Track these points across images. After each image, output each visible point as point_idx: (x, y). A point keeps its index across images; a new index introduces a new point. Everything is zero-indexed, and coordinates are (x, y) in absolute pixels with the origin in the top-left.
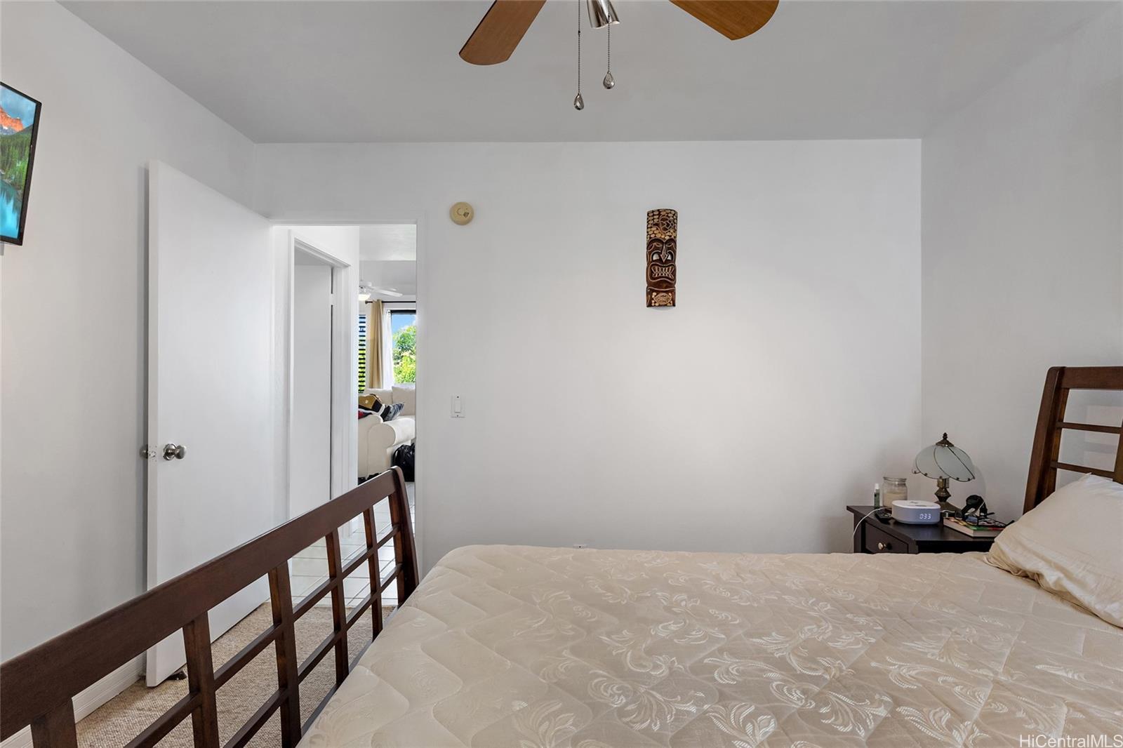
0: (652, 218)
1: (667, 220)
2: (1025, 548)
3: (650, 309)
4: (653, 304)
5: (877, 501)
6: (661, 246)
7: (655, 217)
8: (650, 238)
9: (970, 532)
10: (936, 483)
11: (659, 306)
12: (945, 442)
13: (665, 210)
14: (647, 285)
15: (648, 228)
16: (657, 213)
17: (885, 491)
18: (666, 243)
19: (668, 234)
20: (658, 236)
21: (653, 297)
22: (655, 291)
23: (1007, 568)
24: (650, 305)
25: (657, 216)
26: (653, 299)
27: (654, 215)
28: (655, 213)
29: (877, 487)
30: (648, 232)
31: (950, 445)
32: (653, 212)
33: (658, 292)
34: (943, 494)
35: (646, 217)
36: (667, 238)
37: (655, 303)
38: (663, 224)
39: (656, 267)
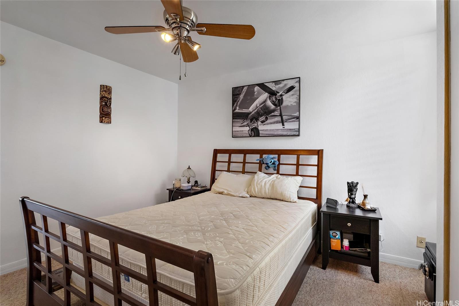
0: (103, 88)
1: (109, 90)
2: (219, 188)
3: (101, 124)
4: (103, 122)
5: (174, 186)
6: (107, 100)
7: (104, 88)
8: (102, 96)
9: (200, 189)
10: (187, 179)
11: (106, 123)
12: (189, 168)
13: (109, 86)
14: (100, 114)
15: (100, 91)
16: (106, 87)
17: (176, 183)
18: (109, 99)
19: (110, 96)
20: (106, 96)
21: (103, 119)
22: (104, 117)
23: (216, 193)
24: (101, 122)
25: (106, 88)
26: (103, 120)
27: (104, 87)
28: (104, 86)
29: (174, 182)
30: (100, 93)
31: (190, 169)
32: (103, 86)
33: (106, 118)
34: (189, 181)
35: (100, 87)
36: (110, 97)
37: (104, 121)
38: (108, 92)
39: (105, 108)
